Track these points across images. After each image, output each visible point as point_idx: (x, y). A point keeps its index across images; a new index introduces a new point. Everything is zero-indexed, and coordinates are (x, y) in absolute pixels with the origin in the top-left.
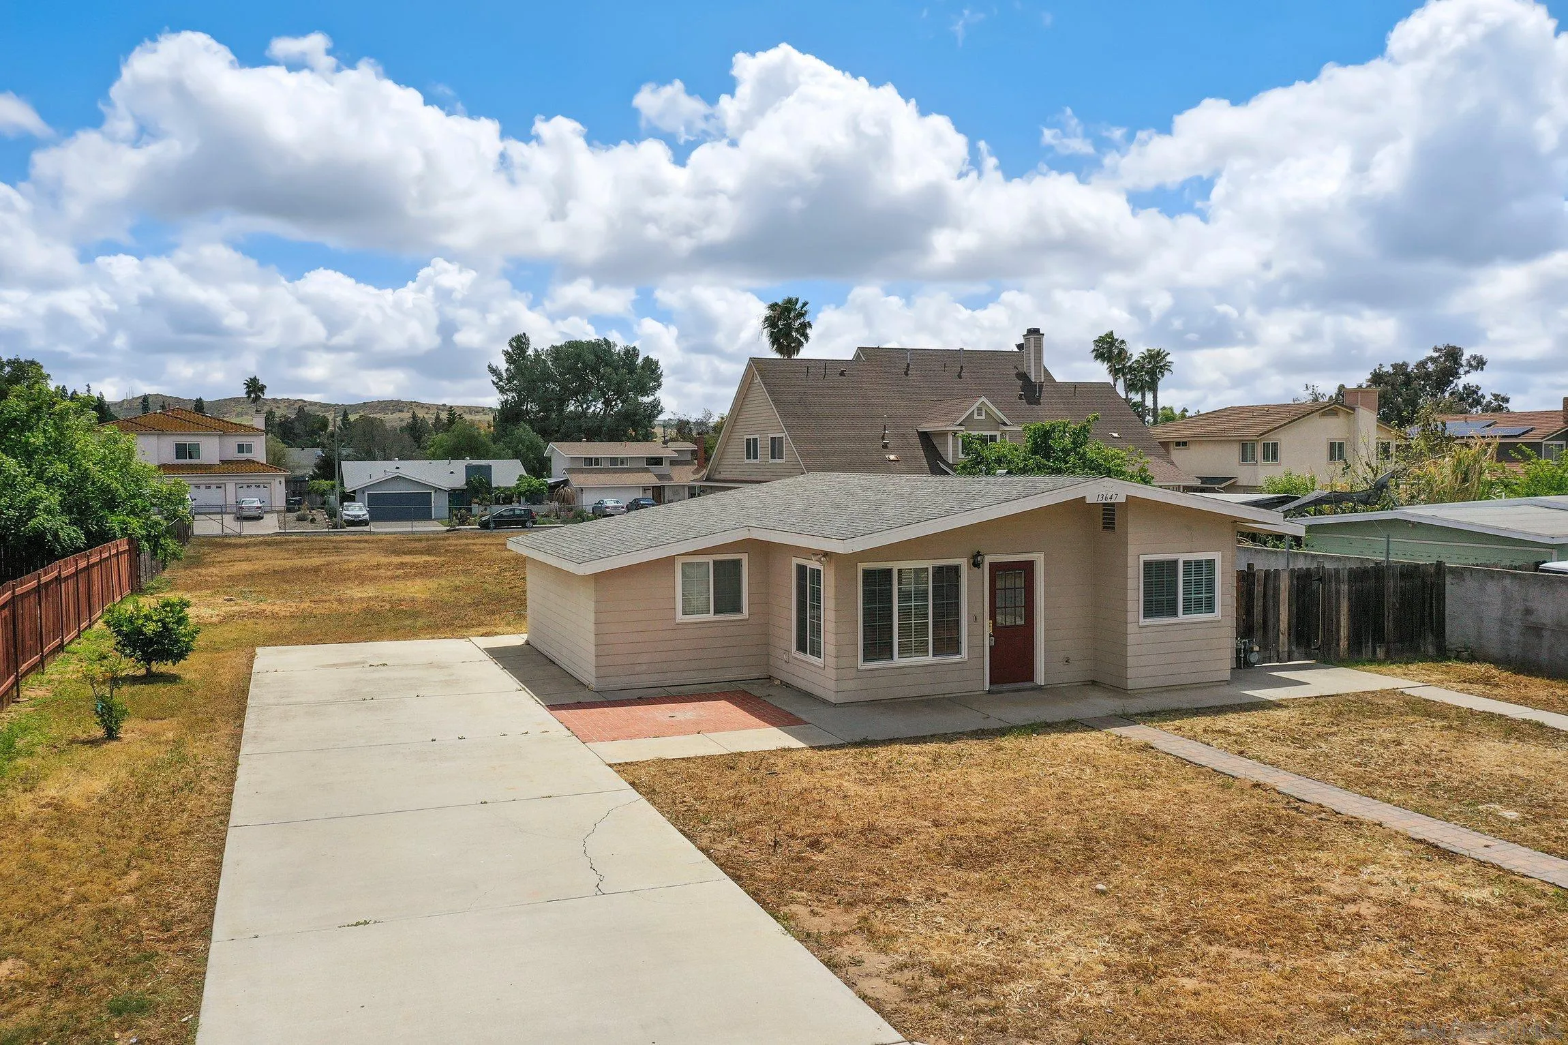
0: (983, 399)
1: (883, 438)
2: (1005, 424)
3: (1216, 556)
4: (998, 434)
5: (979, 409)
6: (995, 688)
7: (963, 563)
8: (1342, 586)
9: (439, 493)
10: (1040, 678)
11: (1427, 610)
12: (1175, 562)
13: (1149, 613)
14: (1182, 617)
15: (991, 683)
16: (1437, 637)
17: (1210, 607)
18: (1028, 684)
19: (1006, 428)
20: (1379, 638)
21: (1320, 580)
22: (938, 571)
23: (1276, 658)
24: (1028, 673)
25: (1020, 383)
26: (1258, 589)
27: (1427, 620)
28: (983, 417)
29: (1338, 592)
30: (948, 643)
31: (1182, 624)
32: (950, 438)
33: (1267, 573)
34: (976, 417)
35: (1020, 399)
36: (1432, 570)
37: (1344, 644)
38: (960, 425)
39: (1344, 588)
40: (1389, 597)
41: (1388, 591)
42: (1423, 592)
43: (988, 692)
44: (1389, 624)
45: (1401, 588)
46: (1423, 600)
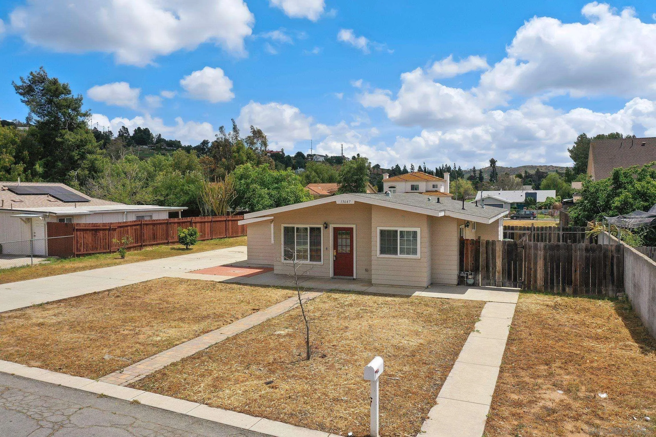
3: (418, 229)
6: (336, 277)
7: (321, 226)
8: (539, 252)
10: (355, 277)
11: (608, 272)
12: (396, 231)
13: (382, 252)
14: (399, 256)
15: (334, 274)
17: (415, 252)
18: (351, 277)
20: (568, 281)
21: (523, 247)
22: (312, 229)
23: (494, 284)
24: (350, 273)
26: (482, 249)
27: (609, 277)
29: (537, 255)
30: (316, 256)
31: (399, 258)
33: (487, 242)
36: (613, 248)
37: (540, 282)
39: (542, 254)
40: (576, 260)
41: (576, 257)
42: (605, 261)
43: (332, 278)
44: (577, 276)
45: (586, 257)
46: (605, 266)
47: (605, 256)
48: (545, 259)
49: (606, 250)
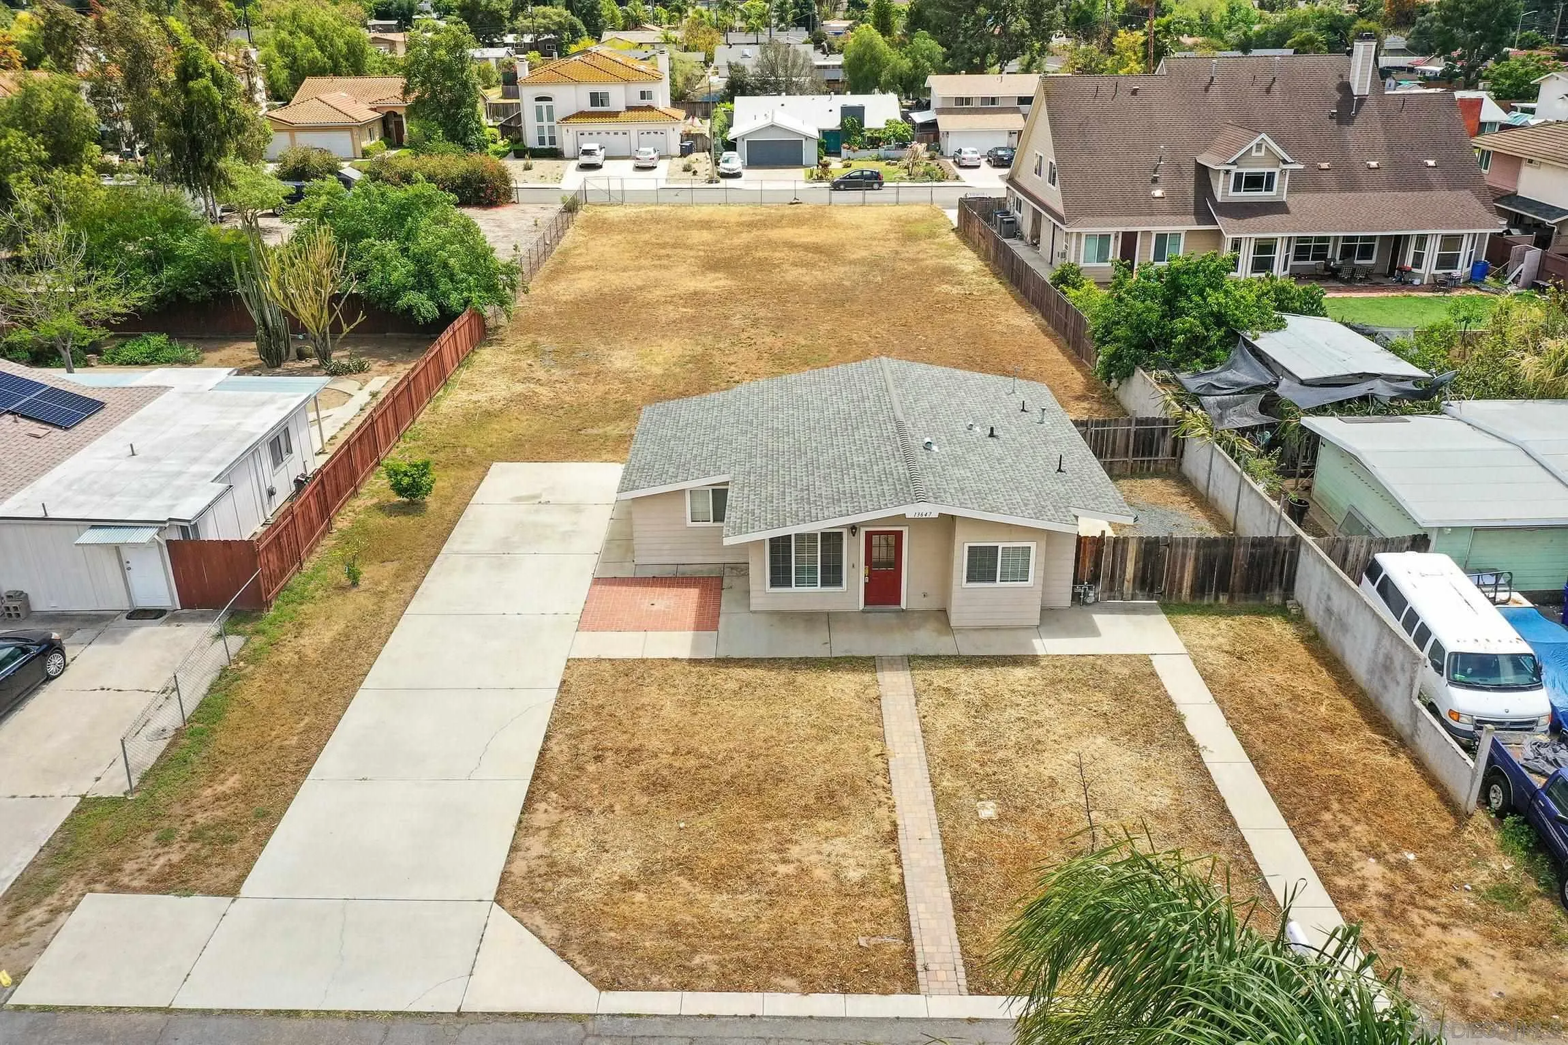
0: (1263, 136)
1: (1155, 171)
2: (1285, 162)
3: (1033, 545)
4: (1277, 171)
5: (1259, 146)
6: (869, 608)
7: (844, 531)
8: (1190, 550)
9: (809, 141)
10: (903, 605)
11: (1277, 569)
12: (996, 547)
13: (970, 579)
14: (998, 583)
15: (866, 604)
16: (1285, 590)
17: (1024, 576)
18: (897, 608)
19: (1285, 167)
20: (1223, 587)
21: (1167, 545)
22: (825, 535)
23: (1121, 598)
24: (895, 601)
25: (1338, 96)
26: (1107, 550)
27: (1277, 578)
28: (1262, 153)
29: (1184, 556)
31: (998, 586)
32: (1222, 175)
33: (1115, 542)
34: (1254, 154)
35: (1331, 118)
36: (1287, 541)
37: (1186, 591)
38: (1234, 163)
39: (1191, 552)
40: (1237, 559)
41: (1238, 555)
42: (1275, 557)
43: (863, 611)
44: (1235, 579)
45: (1251, 554)
46: (1274, 563)
47: (1276, 552)
48: (1197, 559)
49: (1279, 544)
